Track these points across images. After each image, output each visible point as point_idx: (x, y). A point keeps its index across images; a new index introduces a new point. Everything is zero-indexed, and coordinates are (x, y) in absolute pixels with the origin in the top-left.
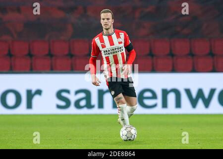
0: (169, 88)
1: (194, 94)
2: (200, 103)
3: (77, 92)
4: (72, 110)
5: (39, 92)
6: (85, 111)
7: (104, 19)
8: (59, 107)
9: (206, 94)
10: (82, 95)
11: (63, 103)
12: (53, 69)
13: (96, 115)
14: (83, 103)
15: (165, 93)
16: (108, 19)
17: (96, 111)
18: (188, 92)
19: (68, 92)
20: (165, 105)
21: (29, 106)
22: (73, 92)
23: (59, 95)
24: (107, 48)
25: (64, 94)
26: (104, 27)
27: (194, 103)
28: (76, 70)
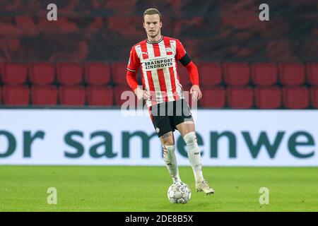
0: (220, 130)
1: (255, 139)
2: (263, 151)
3: (93, 135)
4: (86, 159)
5: (40, 135)
6: (104, 161)
7: (149, 23)
8: (68, 155)
9: (272, 139)
10: (100, 139)
11: (73, 150)
12: (60, 102)
13: (119, 167)
14: (101, 150)
15: (215, 137)
16: (155, 23)
17: (118, 161)
18: (246, 136)
19: (80, 134)
20: (214, 154)
21: (27, 153)
22: (87, 135)
23: (68, 139)
24: (149, 59)
25: (75, 138)
26: (149, 34)
27: (254, 151)
28: (92, 104)
